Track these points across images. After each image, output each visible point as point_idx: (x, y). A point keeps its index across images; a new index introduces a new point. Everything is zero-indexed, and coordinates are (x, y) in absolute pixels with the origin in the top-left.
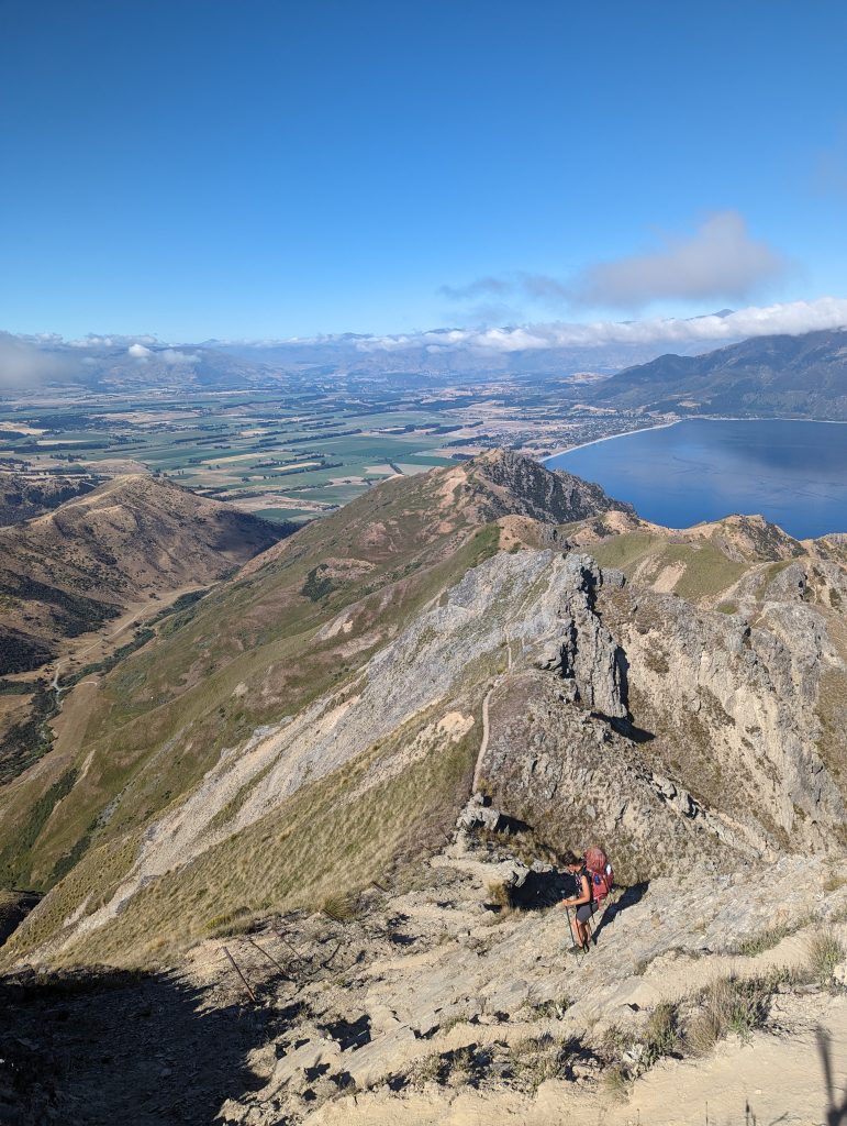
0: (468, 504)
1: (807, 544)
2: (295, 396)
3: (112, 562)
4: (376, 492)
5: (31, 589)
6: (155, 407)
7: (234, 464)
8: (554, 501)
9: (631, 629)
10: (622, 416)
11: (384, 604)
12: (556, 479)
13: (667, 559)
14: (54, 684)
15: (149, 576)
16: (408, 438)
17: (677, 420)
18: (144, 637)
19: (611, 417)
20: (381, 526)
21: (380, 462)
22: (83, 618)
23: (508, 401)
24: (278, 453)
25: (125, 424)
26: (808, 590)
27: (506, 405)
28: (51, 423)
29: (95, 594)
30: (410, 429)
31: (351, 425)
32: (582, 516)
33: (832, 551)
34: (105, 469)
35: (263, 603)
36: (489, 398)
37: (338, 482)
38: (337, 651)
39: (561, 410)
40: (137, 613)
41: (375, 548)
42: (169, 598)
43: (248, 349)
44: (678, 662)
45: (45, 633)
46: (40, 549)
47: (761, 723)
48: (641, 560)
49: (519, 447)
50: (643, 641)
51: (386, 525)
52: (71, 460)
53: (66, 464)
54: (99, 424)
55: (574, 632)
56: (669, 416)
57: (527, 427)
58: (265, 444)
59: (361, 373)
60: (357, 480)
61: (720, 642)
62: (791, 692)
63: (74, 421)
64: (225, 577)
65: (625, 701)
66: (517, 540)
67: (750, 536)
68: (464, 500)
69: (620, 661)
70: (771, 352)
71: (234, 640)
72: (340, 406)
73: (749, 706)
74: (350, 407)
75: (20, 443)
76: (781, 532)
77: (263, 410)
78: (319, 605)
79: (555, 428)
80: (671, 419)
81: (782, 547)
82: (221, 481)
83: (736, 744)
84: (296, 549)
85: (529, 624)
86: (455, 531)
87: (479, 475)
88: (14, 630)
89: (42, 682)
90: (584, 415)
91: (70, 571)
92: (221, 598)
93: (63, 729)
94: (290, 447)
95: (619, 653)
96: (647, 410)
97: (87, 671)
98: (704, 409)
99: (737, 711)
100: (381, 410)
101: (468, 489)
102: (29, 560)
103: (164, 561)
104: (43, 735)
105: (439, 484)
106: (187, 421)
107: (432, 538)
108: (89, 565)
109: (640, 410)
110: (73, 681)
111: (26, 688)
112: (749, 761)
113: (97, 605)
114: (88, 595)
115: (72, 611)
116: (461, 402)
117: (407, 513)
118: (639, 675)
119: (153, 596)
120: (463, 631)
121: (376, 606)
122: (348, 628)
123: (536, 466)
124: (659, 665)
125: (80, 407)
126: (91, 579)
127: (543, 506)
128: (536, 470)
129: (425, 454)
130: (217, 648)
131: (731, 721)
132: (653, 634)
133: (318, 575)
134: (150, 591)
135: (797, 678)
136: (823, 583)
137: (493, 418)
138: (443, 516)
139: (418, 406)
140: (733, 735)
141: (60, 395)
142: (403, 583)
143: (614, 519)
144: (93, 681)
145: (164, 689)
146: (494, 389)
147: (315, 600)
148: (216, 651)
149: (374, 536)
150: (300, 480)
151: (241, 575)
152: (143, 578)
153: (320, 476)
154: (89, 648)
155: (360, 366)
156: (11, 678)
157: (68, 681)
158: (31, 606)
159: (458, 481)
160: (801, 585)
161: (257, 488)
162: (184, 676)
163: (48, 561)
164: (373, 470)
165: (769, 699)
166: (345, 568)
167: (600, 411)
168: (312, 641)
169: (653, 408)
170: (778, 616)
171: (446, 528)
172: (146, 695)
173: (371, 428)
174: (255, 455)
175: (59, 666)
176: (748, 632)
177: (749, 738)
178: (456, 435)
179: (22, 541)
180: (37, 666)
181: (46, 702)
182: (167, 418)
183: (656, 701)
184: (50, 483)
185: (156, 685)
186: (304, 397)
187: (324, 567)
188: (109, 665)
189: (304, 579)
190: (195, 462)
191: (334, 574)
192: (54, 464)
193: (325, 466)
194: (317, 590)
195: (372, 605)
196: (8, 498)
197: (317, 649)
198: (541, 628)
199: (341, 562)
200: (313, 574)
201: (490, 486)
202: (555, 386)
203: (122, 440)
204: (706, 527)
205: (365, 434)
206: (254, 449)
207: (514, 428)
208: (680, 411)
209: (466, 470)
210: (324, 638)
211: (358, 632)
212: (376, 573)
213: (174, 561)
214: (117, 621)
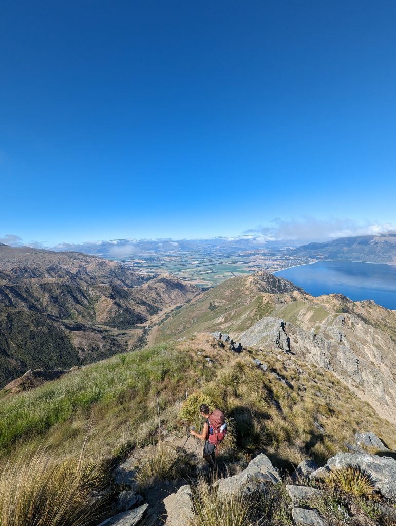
0: (254, 286)
1: (357, 303)
2: (206, 253)
3: (160, 297)
4: (228, 281)
5: (143, 303)
6: (171, 256)
7: (189, 271)
8: (278, 286)
9: (291, 334)
10: (299, 260)
11: (232, 315)
12: (279, 280)
13: (309, 309)
14: (147, 327)
15: (169, 301)
16: (236, 265)
17: (317, 261)
18: (168, 317)
19: (296, 260)
20: (229, 291)
21: (228, 271)
22: (154, 311)
23: (265, 255)
24: (201, 268)
25: (164, 260)
26: (345, 322)
27: (264, 256)
28: (147, 260)
29: (156, 305)
30: (237, 262)
31: (221, 261)
32: (286, 291)
33: (366, 305)
34: (158, 272)
35: (199, 310)
36: (259, 254)
37: (216, 277)
38: (220, 326)
39: (280, 258)
40: (166, 310)
41: (228, 297)
42: (174, 307)
43: (194, 241)
44: (300, 341)
45: (145, 314)
46: (145, 293)
47: (317, 354)
48: (302, 309)
49: (268, 268)
50: (293, 336)
51: (231, 291)
52: (151, 269)
53: (149, 270)
54: (157, 260)
55: (280, 334)
56: (314, 260)
57: (271, 263)
58: (198, 266)
59: (223, 247)
60: (222, 276)
61: (309, 338)
62: (324, 349)
63: (152, 259)
64: (188, 302)
65: (289, 347)
66: (268, 300)
67: (338, 300)
68: (252, 285)
69: (288, 340)
70: (347, 242)
71: (191, 320)
72: (218, 256)
73: (314, 350)
74: (220, 256)
75: (139, 265)
76: (349, 299)
77: (197, 257)
78: (213, 312)
79: (279, 263)
80: (315, 261)
81: (349, 304)
82: (187, 276)
83: (311, 357)
84: (206, 296)
85: (272, 332)
86: (250, 294)
87: (257, 278)
88: (139, 313)
89: (144, 327)
90: (288, 259)
91: (151, 298)
92: (187, 308)
93: (150, 339)
94: (204, 267)
95: (288, 338)
96: (307, 258)
97: (155, 325)
98: (326, 258)
99: (312, 351)
100: (228, 257)
101: (254, 282)
102: (142, 295)
103: (172, 297)
104: (145, 340)
105: (246, 281)
106: (178, 260)
107: (244, 295)
108: (155, 297)
109: (305, 258)
110: (151, 327)
111: (141, 328)
112: (313, 361)
113: (157, 307)
114: (155, 305)
115: (151, 309)
116: (251, 255)
117: (237, 288)
118: (292, 343)
119: (169, 306)
120: (259, 332)
121: (230, 315)
122: (223, 320)
123: (273, 276)
124: (296, 341)
125: (153, 256)
126: (155, 301)
127: (275, 288)
128: (273, 277)
129: (240, 269)
130: (187, 322)
131: (310, 353)
132: (295, 335)
133: (213, 304)
134: (169, 304)
135: (326, 346)
136: (349, 320)
137: (260, 260)
138: (247, 290)
139: (239, 256)
140: (311, 356)
141: (149, 253)
142: (237, 310)
143: (296, 294)
144: (156, 328)
145: (173, 331)
146: (260, 251)
147: (212, 310)
148: (186, 322)
149: (228, 294)
150: (206, 276)
151: (192, 302)
152: (167, 301)
153: (212, 275)
154: (155, 319)
155: (224, 245)
156: (138, 325)
157: (150, 327)
158: (143, 307)
159: (251, 280)
160: (343, 320)
161: (195, 278)
162: (178, 328)
163: (146, 296)
164: (226, 274)
165: (318, 350)
166: (220, 302)
167: (292, 258)
168: (214, 323)
169: (309, 258)
170: (331, 330)
171: (247, 293)
172: (169, 332)
173: (226, 262)
174: (195, 269)
175: (148, 323)
176: (315, 336)
177: (314, 357)
178: (250, 264)
179: (141, 290)
180: (143, 322)
181: (145, 332)
182: (173, 259)
183: (295, 348)
184: (146, 276)
185: (171, 330)
186: (208, 253)
187: (214, 302)
188: (160, 324)
189: (209, 305)
190: (180, 271)
191: (217, 304)
192: (147, 270)
193: (213, 272)
194: (212, 308)
195: (229, 315)
196: (137, 279)
197: (215, 325)
198: (274, 333)
199: (219, 301)
200: (211, 304)
201: (260, 282)
202: (278, 251)
203: (163, 264)
204: (324, 297)
205: (224, 264)
206: (195, 267)
207: (266, 263)
208: (318, 259)
209: (253, 277)
210: (217, 322)
211: (226, 321)
212: (228, 304)
213: (175, 297)
214: (161, 312)
